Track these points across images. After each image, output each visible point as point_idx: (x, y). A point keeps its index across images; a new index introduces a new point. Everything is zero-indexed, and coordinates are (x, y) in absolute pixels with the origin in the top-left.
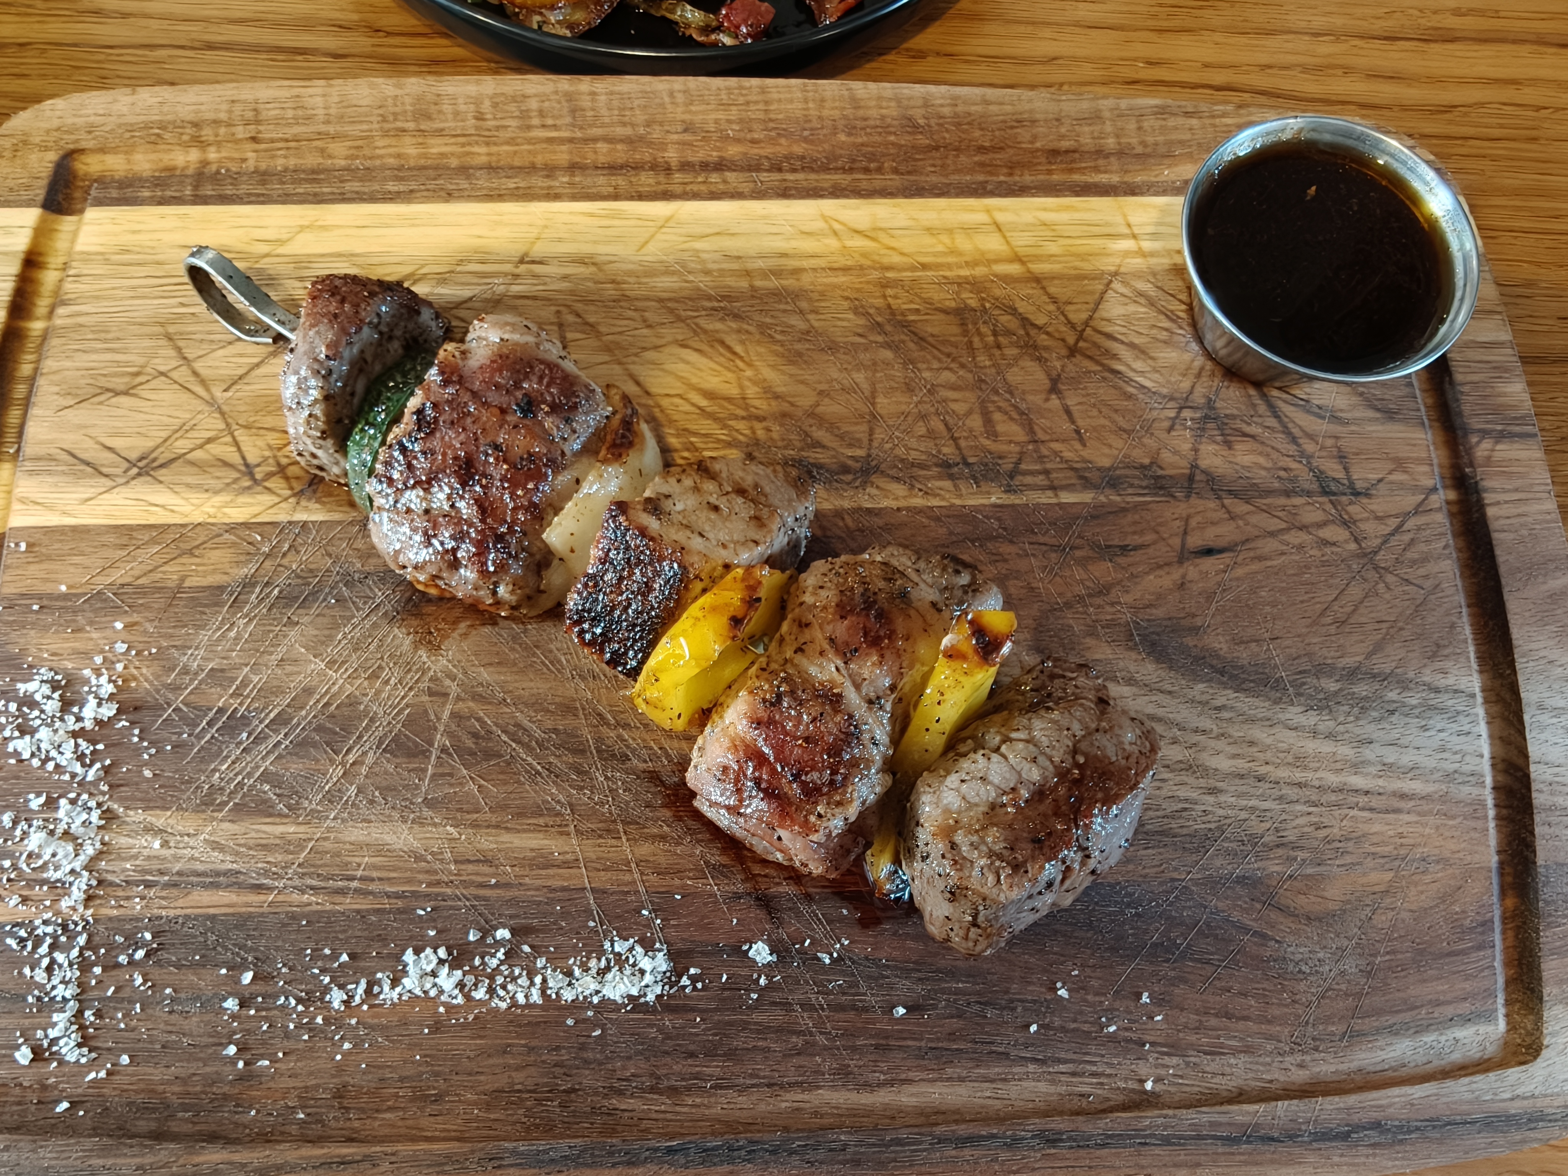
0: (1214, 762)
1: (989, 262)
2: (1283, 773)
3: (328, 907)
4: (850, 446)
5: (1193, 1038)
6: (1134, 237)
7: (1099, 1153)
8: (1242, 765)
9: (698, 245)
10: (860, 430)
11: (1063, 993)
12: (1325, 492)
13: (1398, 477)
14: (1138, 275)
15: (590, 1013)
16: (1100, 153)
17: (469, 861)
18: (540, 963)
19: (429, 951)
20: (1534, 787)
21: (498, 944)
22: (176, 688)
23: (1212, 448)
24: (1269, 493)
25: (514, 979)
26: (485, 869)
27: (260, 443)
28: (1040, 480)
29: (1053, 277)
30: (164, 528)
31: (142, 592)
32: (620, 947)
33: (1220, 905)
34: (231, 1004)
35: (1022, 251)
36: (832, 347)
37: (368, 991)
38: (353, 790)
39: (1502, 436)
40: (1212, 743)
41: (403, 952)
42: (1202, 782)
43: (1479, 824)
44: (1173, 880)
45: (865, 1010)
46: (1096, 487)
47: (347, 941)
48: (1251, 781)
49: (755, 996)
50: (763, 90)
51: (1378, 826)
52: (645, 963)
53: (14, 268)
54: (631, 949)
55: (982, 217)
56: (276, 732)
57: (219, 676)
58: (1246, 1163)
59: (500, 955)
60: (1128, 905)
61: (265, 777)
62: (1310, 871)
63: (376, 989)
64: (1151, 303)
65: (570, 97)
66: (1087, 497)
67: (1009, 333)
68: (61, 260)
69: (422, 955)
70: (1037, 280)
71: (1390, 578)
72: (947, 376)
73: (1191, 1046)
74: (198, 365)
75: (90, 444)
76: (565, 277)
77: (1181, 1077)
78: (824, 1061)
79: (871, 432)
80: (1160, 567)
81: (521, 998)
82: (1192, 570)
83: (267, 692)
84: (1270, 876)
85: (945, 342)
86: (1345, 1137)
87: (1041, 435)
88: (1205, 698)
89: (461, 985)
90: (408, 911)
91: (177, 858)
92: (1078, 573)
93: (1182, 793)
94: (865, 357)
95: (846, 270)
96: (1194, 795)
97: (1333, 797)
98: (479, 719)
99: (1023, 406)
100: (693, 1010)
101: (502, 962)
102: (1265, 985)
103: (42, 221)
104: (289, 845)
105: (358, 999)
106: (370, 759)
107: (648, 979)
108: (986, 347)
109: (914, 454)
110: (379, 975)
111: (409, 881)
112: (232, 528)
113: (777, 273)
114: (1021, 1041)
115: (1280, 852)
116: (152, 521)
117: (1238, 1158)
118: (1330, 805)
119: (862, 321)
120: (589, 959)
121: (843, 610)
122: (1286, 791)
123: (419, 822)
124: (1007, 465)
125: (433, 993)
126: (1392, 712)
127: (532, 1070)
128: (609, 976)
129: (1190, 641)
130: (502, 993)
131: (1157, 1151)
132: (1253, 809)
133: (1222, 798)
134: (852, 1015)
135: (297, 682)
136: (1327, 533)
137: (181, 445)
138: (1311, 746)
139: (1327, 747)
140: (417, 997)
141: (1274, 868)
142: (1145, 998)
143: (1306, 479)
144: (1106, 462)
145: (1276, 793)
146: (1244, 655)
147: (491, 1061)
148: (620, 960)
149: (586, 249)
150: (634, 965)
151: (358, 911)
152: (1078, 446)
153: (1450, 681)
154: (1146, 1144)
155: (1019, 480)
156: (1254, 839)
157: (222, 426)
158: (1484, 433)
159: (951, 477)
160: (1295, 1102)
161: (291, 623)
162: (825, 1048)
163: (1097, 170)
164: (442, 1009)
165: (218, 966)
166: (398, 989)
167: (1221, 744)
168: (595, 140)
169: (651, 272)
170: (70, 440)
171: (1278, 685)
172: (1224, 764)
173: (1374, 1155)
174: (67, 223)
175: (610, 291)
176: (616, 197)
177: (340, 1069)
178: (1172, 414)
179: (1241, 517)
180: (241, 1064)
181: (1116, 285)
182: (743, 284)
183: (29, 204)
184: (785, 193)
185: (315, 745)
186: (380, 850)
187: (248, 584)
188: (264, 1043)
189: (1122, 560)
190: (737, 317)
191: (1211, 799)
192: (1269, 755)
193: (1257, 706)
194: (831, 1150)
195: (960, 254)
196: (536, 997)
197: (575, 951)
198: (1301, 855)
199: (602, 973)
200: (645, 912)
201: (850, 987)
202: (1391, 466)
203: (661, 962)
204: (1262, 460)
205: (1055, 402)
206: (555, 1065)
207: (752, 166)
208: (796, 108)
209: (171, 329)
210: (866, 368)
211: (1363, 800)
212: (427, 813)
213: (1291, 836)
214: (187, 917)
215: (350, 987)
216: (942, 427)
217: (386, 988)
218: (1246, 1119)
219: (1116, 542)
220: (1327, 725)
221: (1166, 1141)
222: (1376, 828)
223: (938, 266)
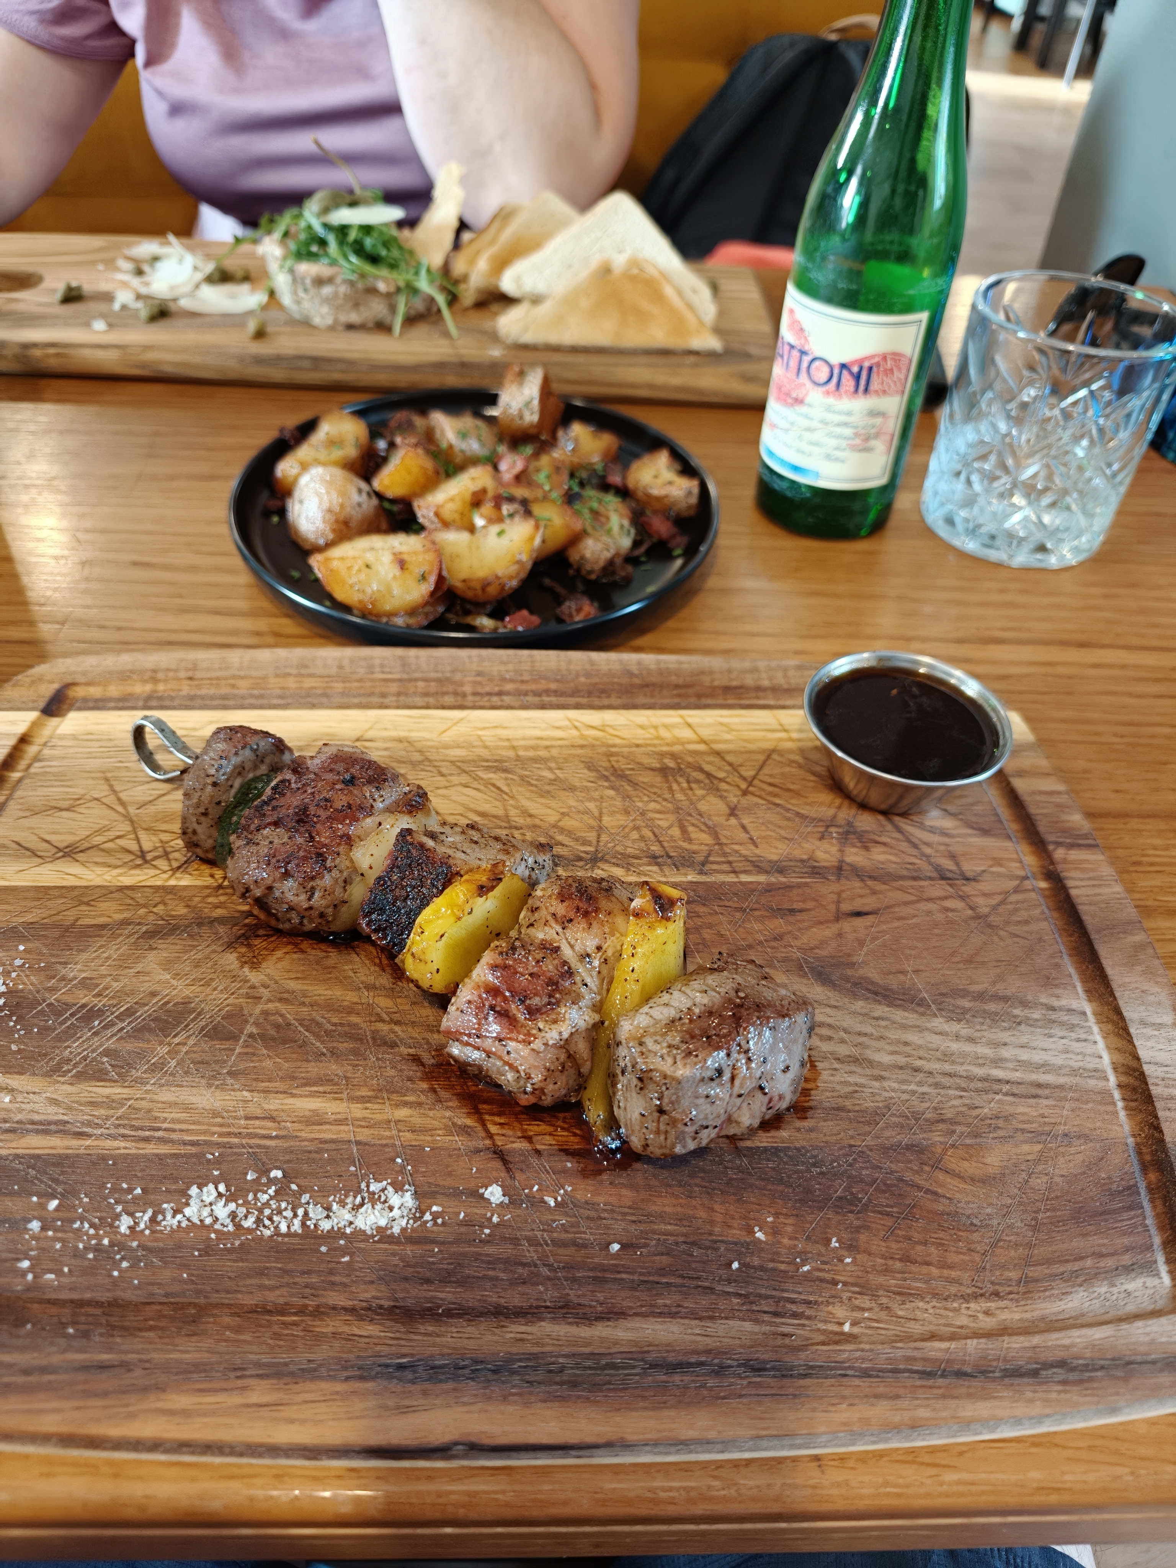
0: (877, 1057)
1: (683, 744)
2: (935, 1066)
3: (133, 1151)
4: (583, 844)
5: (881, 1279)
6: (785, 731)
7: (802, 1382)
8: (901, 1060)
9: (480, 733)
10: (592, 836)
11: (759, 1235)
12: (943, 878)
13: (995, 869)
14: (790, 751)
15: (342, 1242)
16: (759, 689)
17: (257, 1118)
18: (305, 1198)
19: (211, 1186)
20: (1150, 1081)
21: (272, 1181)
22: (53, 990)
23: (853, 850)
24: (902, 878)
25: (280, 1212)
26: (270, 1124)
27: (155, 839)
28: (725, 867)
29: (729, 752)
30: (73, 888)
31: (45, 927)
32: (375, 1187)
33: (893, 1166)
34: (35, 1225)
35: (705, 738)
36: (572, 789)
37: (153, 1220)
38: (173, 1063)
39: (1071, 846)
40: (874, 1043)
41: (188, 1188)
42: (868, 1072)
43: (1110, 1108)
44: (851, 1146)
45: (584, 1246)
46: (767, 872)
47: (142, 1178)
48: (909, 1071)
49: (487, 1231)
50: (531, 656)
51: (1022, 1108)
52: (395, 1200)
53: (12, 742)
54: (383, 1190)
55: (679, 720)
56: (123, 1021)
57: (86, 984)
58: (944, 1397)
59: (271, 1192)
60: (814, 1165)
61: (107, 1053)
62: (968, 1141)
63: (160, 1217)
64: (800, 766)
65: (401, 658)
66: (762, 878)
67: (698, 781)
68: (43, 740)
69: (205, 1189)
70: (718, 754)
71: (1002, 933)
72: (653, 805)
73: (881, 1287)
74: (121, 795)
75: (35, 838)
76: (386, 749)
77: (877, 1321)
78: (547, 1289)
79: (599, 836)
80: (821, 923)
81: (283, 1228)
82: (848, 925)
83: (121, 994)
84: (934, 1145)
85: (653, 786)
86: (1035, 1373)
87: (724, 841)
88: (864, 1011)
89: (233, 1215)
90: (200, 1156)
91: (20, 1110)
92: (757, 926)
93: (852, 1079)
94: (596, 795)
95: (582, 747)
96: (862, 1081)
97: (980, 1085)
98: (282, 1016)
99: (710, 823)
100: (433, 1242)
101: (271, 1198)
102: (942, 1235)
103: (38, 719)
104: (111, 1103)
105: (142, 1226)
106: (191, 1042)
107: (396, 1213)
108: (682, 789)
109: (629, 850)
110: (165, 1206)
111: (205, 1132)
112: (122, 889)
113: (534, 748)
114: (724, 1277)
115: (941, 1126)
116: (65, 884)
117: (935, 1391)
118: (977, 1090)
119: (594, 774)
120: (346, 1196)
121: (562, 898)
122: (939, 1079)
123: (221, 1088)
124: (700, 858)
125: (208, 1221)
126: (1019, 1024)
127: (284, 1291)
128: (363, 1210)
129: (850, 972)
130: (267, 1222)
131: (857, 1382)
132: (914, 1092)
133: (886, 1084)
134: (571, 1251)
135: (147, 986)
136: (948, 904)
137: (98, 840)
138: (955, 1046)
139: (968, 1048)
140: (194, 1224)
141: (937, 1138)
142: (834, 1244)
143: (928, 870)
144: (775, 858)
145: (931, 1080)
146: (893, 982)
147: (249, 1282)
148: (374, 1199)
149: (403, 734)
150: (385, 1202)
151: (157, 1155)
152: (752, 847)
153: (1063, 1002)
154: (846, 1375)
155: (708, 867)
156: (917, 1116)
157: (130, 828)
158: (1058, 844)
159: (658, 864)
160: (983, 1340)
161: (151, 949)
162: (549, 1279)
163: (758, 698)
164: (213, 1236)
165: (32, 1195)
166: (179, 1217)
167: (881, 1044)
168: (416, 680)
169: (447, 747)
170: (19, 836)
171: (922, 1003)
172: (886, 1059)
173: (1065, 1392)
174: (54, 721)
175: (417, 757)
176: (427, 707)
177: (115, 1282)
178: (822, 829)
179: (881, 892)
180: (30, 1277)
181: (775, 756)
182: (511, 754)
183: (32, 709)
184: (543, 707)
185: (150, 1030)
186: (187, 1108)
187: (125, 923)
188: (53, 1260)
189: (791, 919)
190: (505, 771)
191: (876, 1084)
192: (922, 1053)
193: (908, 1017)
194: (550, 1371)
195: (662, 739)
196: (297, 1226)
197: (336, 1190)
198: (959, 1129)
199: (356, 1208)
200: (399, 1160)
201: (572, 1226)
202: (990, 863)
203: (409, 1199)
204: (892, 858)
205: (733, 821)
206: (306, 1287)
207: (519, 693)
208: (553, 665)
209: (109, 775)
210: (595, 800)
211: (1006, 1088)
212: (230, 1081)
213: (949, 1114)
214: (17, 1156)
215: (138, 1215)
216: (650, 834)
217: (169, 1216)
218: (939, 1355)
219: (785, 906)
220: (965, 1031)
221: (865, 1374)
222: (1021, 1109)
223: (647, 745)
